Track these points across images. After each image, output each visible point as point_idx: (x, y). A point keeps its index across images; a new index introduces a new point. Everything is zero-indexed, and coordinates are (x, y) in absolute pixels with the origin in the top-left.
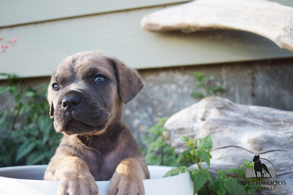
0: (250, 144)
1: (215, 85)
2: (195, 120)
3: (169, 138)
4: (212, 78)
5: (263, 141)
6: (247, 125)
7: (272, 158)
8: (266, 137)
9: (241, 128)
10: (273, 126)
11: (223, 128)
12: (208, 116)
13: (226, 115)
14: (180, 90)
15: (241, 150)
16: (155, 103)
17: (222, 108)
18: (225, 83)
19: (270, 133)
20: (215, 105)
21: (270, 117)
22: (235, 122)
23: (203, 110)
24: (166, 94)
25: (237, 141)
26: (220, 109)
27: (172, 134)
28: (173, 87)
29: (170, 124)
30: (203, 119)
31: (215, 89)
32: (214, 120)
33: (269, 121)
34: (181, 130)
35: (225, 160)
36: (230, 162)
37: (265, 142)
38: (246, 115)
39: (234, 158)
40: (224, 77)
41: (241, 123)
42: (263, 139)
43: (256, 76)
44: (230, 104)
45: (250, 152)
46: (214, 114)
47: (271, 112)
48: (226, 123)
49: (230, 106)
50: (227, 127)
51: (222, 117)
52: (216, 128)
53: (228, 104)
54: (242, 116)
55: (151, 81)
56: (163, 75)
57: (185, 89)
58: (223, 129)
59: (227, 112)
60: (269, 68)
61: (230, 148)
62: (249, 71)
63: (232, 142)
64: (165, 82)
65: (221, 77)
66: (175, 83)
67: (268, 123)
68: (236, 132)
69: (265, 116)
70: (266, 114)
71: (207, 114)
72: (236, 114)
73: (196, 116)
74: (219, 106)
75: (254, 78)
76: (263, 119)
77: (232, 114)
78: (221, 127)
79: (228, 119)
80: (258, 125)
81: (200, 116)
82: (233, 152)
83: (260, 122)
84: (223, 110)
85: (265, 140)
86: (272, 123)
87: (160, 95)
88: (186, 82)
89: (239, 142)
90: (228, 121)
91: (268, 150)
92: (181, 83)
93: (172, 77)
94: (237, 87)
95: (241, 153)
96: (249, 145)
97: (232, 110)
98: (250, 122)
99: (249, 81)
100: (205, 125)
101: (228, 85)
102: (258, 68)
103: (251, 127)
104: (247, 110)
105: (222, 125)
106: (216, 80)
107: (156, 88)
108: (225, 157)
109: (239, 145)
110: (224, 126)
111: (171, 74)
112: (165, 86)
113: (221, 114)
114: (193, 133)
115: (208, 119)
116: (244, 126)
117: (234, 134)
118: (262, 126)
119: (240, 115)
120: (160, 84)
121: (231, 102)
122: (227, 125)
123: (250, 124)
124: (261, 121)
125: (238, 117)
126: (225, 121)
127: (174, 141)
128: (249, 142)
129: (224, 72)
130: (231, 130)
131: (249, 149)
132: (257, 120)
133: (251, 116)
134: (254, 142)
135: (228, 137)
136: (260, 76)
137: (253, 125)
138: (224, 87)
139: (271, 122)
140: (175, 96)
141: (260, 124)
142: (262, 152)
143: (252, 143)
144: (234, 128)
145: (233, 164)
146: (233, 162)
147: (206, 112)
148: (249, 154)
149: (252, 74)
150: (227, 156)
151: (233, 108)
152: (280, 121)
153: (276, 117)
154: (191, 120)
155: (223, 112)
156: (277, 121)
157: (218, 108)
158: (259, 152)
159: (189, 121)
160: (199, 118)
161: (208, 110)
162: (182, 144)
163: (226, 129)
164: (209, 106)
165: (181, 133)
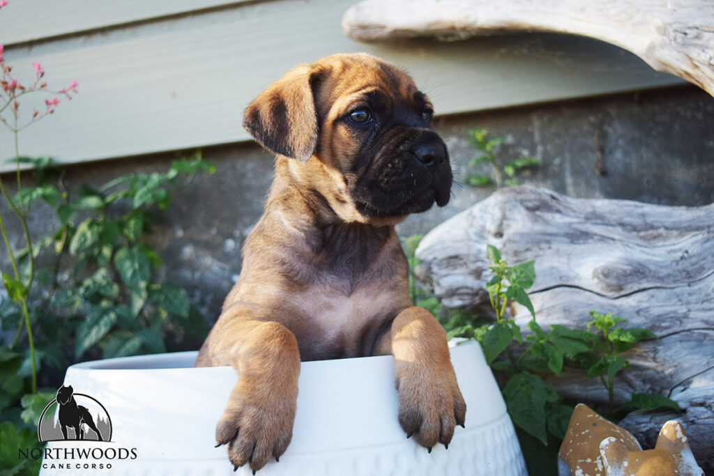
0: (598, 278)
1: (517, 156)
2: (481, 235)
3: (428, 279)
4: (510, 139)
5: (625, 271)
6: (591, 241)
7: (645, 305)
8: (630, 263)
9: (578, 248)
10: (643, 238)
11: (540, 249)
12: (508, 226)
13: (546, 222)
15: (582, 291)
17: (537, 208)
18: (540, 149)
19: (640, 254)
20: (522, 202)
21: (637, 221)
22: (567, 235)
23: (498, 214)
25: (571, 274)
26: (532, 210)
27: (435, 269)
29: (430, 249)
30: (499, 234)
31: (519, 163)
32: (522, 235)
33: (634, 229)
34: (454, 260)
35: (548, 315)
36: (558, 318)
37: (629, 272)
38: (587, 219)
39: (566, 311)
40: (537, 137)
41: (577, 236)
42: (625, 267)
43: (609, 129)
44: (553, 198)
45: (598, 294)
46: (520, 222)
47: (639, 211)
48: (544, 239)
49: (554, 203)
50: (550, 248)
51: (538, 227)
52: (527, 250)
53: (548, 198)
54: (580, 223)
58: (541, 253)
59: (548, 216)
60: (635, 109)
61: (557, 290)
62: (592, 119)
63: (561, 278)
65: (531, 135)
67: (634, 234)
68: (569, 256)
69: (627, 220)
70: (629, 214)
71: (505, 222)
72: (567, 220)
73: (483, 227)
74: (530, 205)
75: (603, 136)
76: (622, 225)
77: (558, 218)
78: (536, 249)
79: (551, 229)
80: (613, 239)
81: (492, 227)
82: (565, 296)
83: (617, 233)
84: (538, 213)
85: (628, 268)
86: (642, 234)
89: (577, 277)
90: (551, 235)
91: (636, 288)
94: (567, 155)
95: (581, 297)
96: (596, 280)
97: (558, 211)
98: (596, 235)
99: (593, 141)
100: (504, 245)
101: (545, 153)
102: (613, 111)
103: (599, 244)
104: (590, 210)
105: (538, 243)
106: (518, 144)
108: (548, 308)
109: (576, 283)
110: (544, 246)
113: (536, 220)
114: (479, 264)
115: (508, 233)
116: (584, 243)
117: (564, 260)
118: (620, 240)
119: (575, 220)
121: (556, 194)
122: (548, 242)
123: (596, 238)
124: (619, 229)
125: (570, 224)
126: (545, 234)
127: (439, 284)
128: (595, 275)
129: (536, 123)
130: (558, 252)
131: (597, 290)
132: (611, 228)
133: (599, 221)
134: (606, 274)
135: (553, 268)
136: (618, 131)
137: (603, 239)
138: (538, 159)
139: (639, 231)
141: (616, 237)
142: (623, 293)
143: (601, 276)
144: (565, 247)
145: (566, 322)
146: (566, 318)
147: (504, 217)
148: (596, 298)
149: (600, 126)
150: (553, 307)
151: (561, 208)
152: (657, 228)
153: (649, 220)
154: (474, 237)
155: (540, 216)
156: (652, 227)
157: (528, 209)
158: (617, 295)
159: (470, 239)
160: (489, 232)
161: (508, 213)
162: (458, 289)
163: (548, 252)
164: (508, 206)
165: (455, 267)
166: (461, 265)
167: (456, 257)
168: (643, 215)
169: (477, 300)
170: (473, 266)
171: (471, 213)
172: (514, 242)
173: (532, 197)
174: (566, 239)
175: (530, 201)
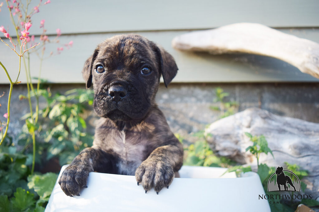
1: (228, 101)
2: (239, 127)
3: (214, 143)
5: (302, 147)
6: (286, 134)
7: (309, 162)
8: (303, 144)
9: (282, 136)
12: (254, 124)
13: (269, 124)
15: (284, 154)
17: (265, 118)
19: (305, 141)
20: (260, 115)
21: (303, 128)
22: (277, 130)
23: (249, 118)
25: (279, 146)
28: (193, 100)
30: (249, 127)
32: (259, 128)
38: (284, 124)
40: (237, 94)
41: (281, 131)
42: (301, 145)
45: (291, 156)
46: (259, 123)
47: (304, 124)
48: (269, 130)
49: (270, 116)
50: (270, 134)
51: (266, 126)
53: (268, 115)
54: (282, 126)
55: (174, 93)
59: (270, 121)
61: (273, 152)
62: (258, 91)
63: (275, 147)
64: (186, 95)
65: (235, 94)
66: (195, 97)
67: (302, 132)
68: (278, 139)
69: (299, 126)
70: (300, 124)
71: (252, 122)
72: (277, 124)
73: (241, 124)
74: (263, 116)
75: (261, 97)
76: (298, 129)
77: (274, 123)
79: (271, 127)
80: (294, 134)
81: (246, 124)
82: (276, 155)
83: (295, 131)
84: (267, 120)
86: (305, 133)
88: (204, 97)
89: (281, 148)
90: (271, 129)
91: (305, 154)
92: (200, 97)
93: (193, 92)
95: (283, 156)
96: (290, 150)
97: (273, 120)
98: (288, 131)
99: (258, 99)
100: (251, 131)
103: (290, 135)
105: (266, 132)
106: (230, 96)
107: (178, 100)
108: (269, 160)
109: (281, 150)
110: (268, 133)
112: (186, 99)
113: (265, 123)
114: (238, 139)
115: (253, 127)
116: (284, 134)
117: (276, 140)
118: (297, 135)
119: (280, 124)
120: (182, 96)
122: (270, 132)
125: (278, 126)
127: (219, 145)
128: (290, 147)
130: (273, 137)
131: (290, 154)
132: (293, 129)
133: (289, 126)
134: (295, 147)
135: (271, 143)
137: (291, 133)
139: (304, 131)
141: (296, 133)
142: (301, 156)
143: (293, 148)
144: (276, 135)
147: (252, 120)
148: (290, 158)
149: (260, 94)
152: (311, 131)
153: (308, 127)
154: (236, 127)
156: (309, 130)
157: (262, 118)
158: (298, 156)
159: (234, 128)
160: (244, 126)
161: (254, 119)
162: (228, 148)
163: (270, 136)
164: (254, 115)
165: (226, 139)
166: (229, 138)
167: (228, 135)
168: (305, 126)
169: (235, 154)
170: (234, 139)
171: (235, 117)
172: (256, 131)
174: (277, 132)
175: (263, 114)
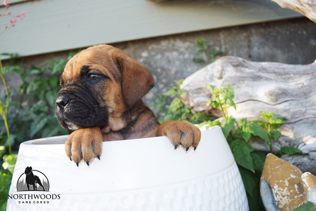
0: (267, 96)
1: (214, 50)
2: (212, 79)
3: (187, 99)
4: (211, 43)
5: (278, 93)
6: (262, 80)
7: (287, 108)
8: (280, 89)
9: (256, 83)
10: (284, 79)
11: (240, 84)
12: (225, 74)
13: (242, 72)
14: (181, 57)
15: (259, 102)
16: (159, 70)
17: (237, 66)
18: (223, 47)
19: (283, 86)
20: (231, 63)
21: (281, 71)
22: (251, 77)
23: (220, 68)
24: (169, 62)
25: (254, 95)
27: (191, 94)
28: (175, 54)
29: (188, 85)
30: (221, 78)
32: (231, 78)
33: (280, 74)
35: (245, 113)
37: (280, 93)
38: (260, 70)
39: (253, 111)
40: (222, 42)
41: (256, 78)
42: (278, 91)
43: (252, 39)
44: (244, 62)
45: (267, 103)
46: (230, 72)
47: (282, 67)
48: (242, 79)
49: (244, 64)
50: (244, 83)
51: (239, 74)
52: (234, 84)
53: (242, 62)
54: (257, 72)
55: (153, 49)
56: (164, 44)
57: (187, 56)
58: (240, 85)
59: (243, 69)
60: (262, 30)
61: (248, 102)
62: (245, 34)
63: (250, 96)
64: (167, 50)
65: (220, 41)
66: (177, 50)
67: (280, 77)
68: (252, 87)
69: (277, 70)
70: (277, 68)
71: (224, 72)
72: (251, 71)
73: (213, 75)
74: (234, 64)
75: (250, 41)
76: (275, 73)
77: (247, 70)
78: (238, 84)
79: (244, 75)
80: (271, 79)
81: (218, 75)
82: (251, 105)
83: (272, 76)
84: (238, 68)
85: (280, 92)
86: (283, 77)
87: (164, 63)
88: (187, 49)
89: (256, 96)
90: (244, 77)
91: (283, 100)
92: (182, 49)
93: (173, 45)
94: (235, 49)
95: (259, 105)
96: (266, 97)
97: (247, 67)
98: (264, 77)
99: (245, 43)
100: (223, 82)
101: (226, 49)
102: (253, 31)
103: (265, 82)
104: (260, 66)
105: (239, 81)
106: (215, 45)
107: (159, 57)
108: (244, 110)
109: (256, 99)
110: (242, 82)
111: (172, 42)
112: (167, 54)
113: (237, 71)
115: (225, 77)
116: (259, 81)
117: (250, 89)
118: (275, 80)
119: (254, 71)
120: (162, 52)
121: (245, 60)
122: (243, 81)
123: (264, 78)
124: (274, 75)
125: (252, 73)
126: (242, 77)
127: (192, 101)
128: (265, 94)
129: (222, 36)
130: (247, 85)
131: (266, 101)
132: (270, 74)
133: (265, 71)
134: (271, 94)
135: (245, 92)
136: (255, 39)
137: (267, 79)
138: (223, 50)
139: (282, 75)
140: (177, 63)
141: (273, 78)
142: (278, 102)
143: (268, 95)
144: (251, 83)
145: (253, 116)
147: (223, 70)
148: (266, 105)
149: (248, 37)
150: (247, 109)
151: (247, 65)
152: (290, 74)
153: (286, 70)
154: (208, 80)
155: (239, 69)
156: (288, 74)
157: (234, 66)
158: (275, 103)
159: (206, 80)
160: (215, 77)
161: (225, 68)
162: (201, 103)
163: (243, 85)
164: (224, 65)
165: (199, 93)
166: (202, 92)
167: (200, 89)
168: (283, 69)
169: (210, 108)
170: (207, 92)
171: (207, 69)
172: (228, 81)
173: (235, 61)
174: (251, 79)
175: (235, 62)
